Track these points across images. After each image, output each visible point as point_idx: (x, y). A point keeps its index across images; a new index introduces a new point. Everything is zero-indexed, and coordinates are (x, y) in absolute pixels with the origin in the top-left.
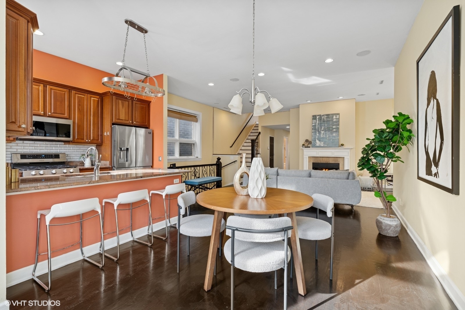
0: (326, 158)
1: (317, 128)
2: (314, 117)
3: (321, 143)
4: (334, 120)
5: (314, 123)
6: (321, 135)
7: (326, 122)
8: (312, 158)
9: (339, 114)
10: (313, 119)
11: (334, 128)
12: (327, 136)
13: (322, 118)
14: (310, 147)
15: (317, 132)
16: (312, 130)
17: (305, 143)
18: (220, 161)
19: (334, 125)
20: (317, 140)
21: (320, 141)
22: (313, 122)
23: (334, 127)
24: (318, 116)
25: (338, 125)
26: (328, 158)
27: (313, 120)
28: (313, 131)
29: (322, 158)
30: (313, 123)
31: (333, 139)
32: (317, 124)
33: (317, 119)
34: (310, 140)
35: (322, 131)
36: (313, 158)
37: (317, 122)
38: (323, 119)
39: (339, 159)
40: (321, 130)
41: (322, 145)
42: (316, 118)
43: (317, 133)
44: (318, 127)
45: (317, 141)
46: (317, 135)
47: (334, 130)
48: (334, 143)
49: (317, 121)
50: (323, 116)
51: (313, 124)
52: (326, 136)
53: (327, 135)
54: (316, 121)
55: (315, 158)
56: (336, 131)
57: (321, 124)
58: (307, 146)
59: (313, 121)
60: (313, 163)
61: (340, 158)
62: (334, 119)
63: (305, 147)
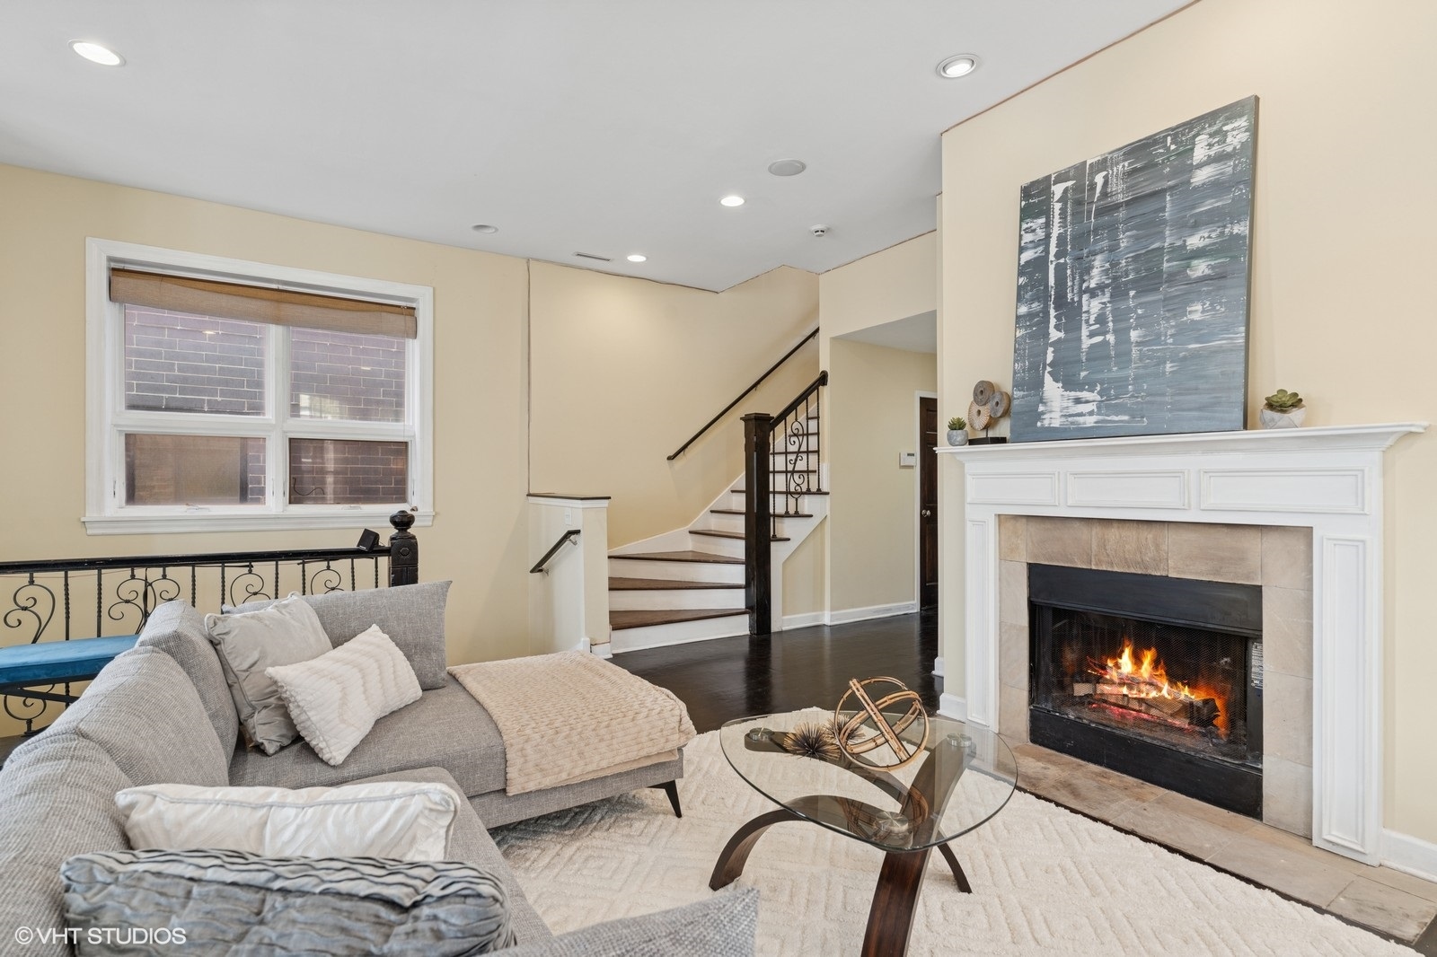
0: (1130, 534)
1: (1052, 281)
2: (1034, 200)
3: (1078, 401)
4: (1201, 177)
5: (1036, 244)
6: (1085, 332)
7: (1122, 214)
8: (1021, 525)
9: (1250, 108)
10: (1026, 213)
11: (1199, 253)
12: (1134, 335)
13: (1093, 186)
14: (1002, 440)
15: (1053, 313)
16: (1019, 299)
17: (976, 408)
18: (411, 531)
19: (1196, 227)
20: (1048, 379)
21: (1070, 383)
22: (1028, 238)
23: (1195, 241)
24: (1061, 178)
25: (1247, 208)
26: (1148, 535)
27: (1022, 220)
28: (1023, 310)
29: (1096, 531)
30: (1022, 250)
31: (1195, 355)
32: (1053, 249)
33: (1057, 206)
34: (1006, 383)
35: (1093, 293)
36: (1034, 527)
37: (1056, 231)
38: (1104, 194)
39: (1251, 542)
40: (1081, 293)
41: (1090, 421)
42: (1049, 195)
43: (1053, 321)
44: (1060, 270)
45: (1052, 388)
46: (1055, 335)
47: (1201, 268)
48: (1196, 390)
49: (1057, 220)
50: (1102, 165)
51: (1028, 255)
52: (1122, 333)
53: (1128, 330)
54: (1048, 225)
55: (1048, 525)
56: (1218, 277)
57: (1081, 239)
58: (982, 435)
59: (1027, 231)
60: (1032, 568)
61: (1271, 541)
62: (1201, 166)
63: (972, 442)
